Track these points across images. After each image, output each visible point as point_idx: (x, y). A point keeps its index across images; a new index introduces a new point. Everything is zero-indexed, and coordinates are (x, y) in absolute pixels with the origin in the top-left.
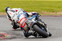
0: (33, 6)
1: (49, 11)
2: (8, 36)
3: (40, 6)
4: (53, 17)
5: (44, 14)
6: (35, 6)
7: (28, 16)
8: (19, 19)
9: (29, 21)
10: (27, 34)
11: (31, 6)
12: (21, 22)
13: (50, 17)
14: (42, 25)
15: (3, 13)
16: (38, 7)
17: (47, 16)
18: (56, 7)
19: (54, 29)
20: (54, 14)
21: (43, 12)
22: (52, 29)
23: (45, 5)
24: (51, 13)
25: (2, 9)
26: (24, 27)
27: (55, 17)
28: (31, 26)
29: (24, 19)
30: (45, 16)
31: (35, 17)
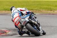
0: (32, 5)
1: (47, 9)
2: (10, 33)
3: (39, 5)
4: (51, 15)
5: (43, 12)
6: (35, 5)
7: (22, 14)
8: (13, 17)
9: (22, 20)
10: (21, 32)
11: (31, 5)
12: (15, 20)
13: (48, 15)
14: (35, 24)
15: (5, 11)
16: (37, 6)
17: (45, 14)
18: (53, 6)
19: (52, 26)
20: (52, 12)
21: (42, 10)
22: (50, 26)
23: (43, 4)
24: (49, 11)
25: (4, 8)
26: (18, 25)
27: (53, 15)
28: (24, 25)
29: (18, 17)
30: (44, 14)
31: (29, 16)
